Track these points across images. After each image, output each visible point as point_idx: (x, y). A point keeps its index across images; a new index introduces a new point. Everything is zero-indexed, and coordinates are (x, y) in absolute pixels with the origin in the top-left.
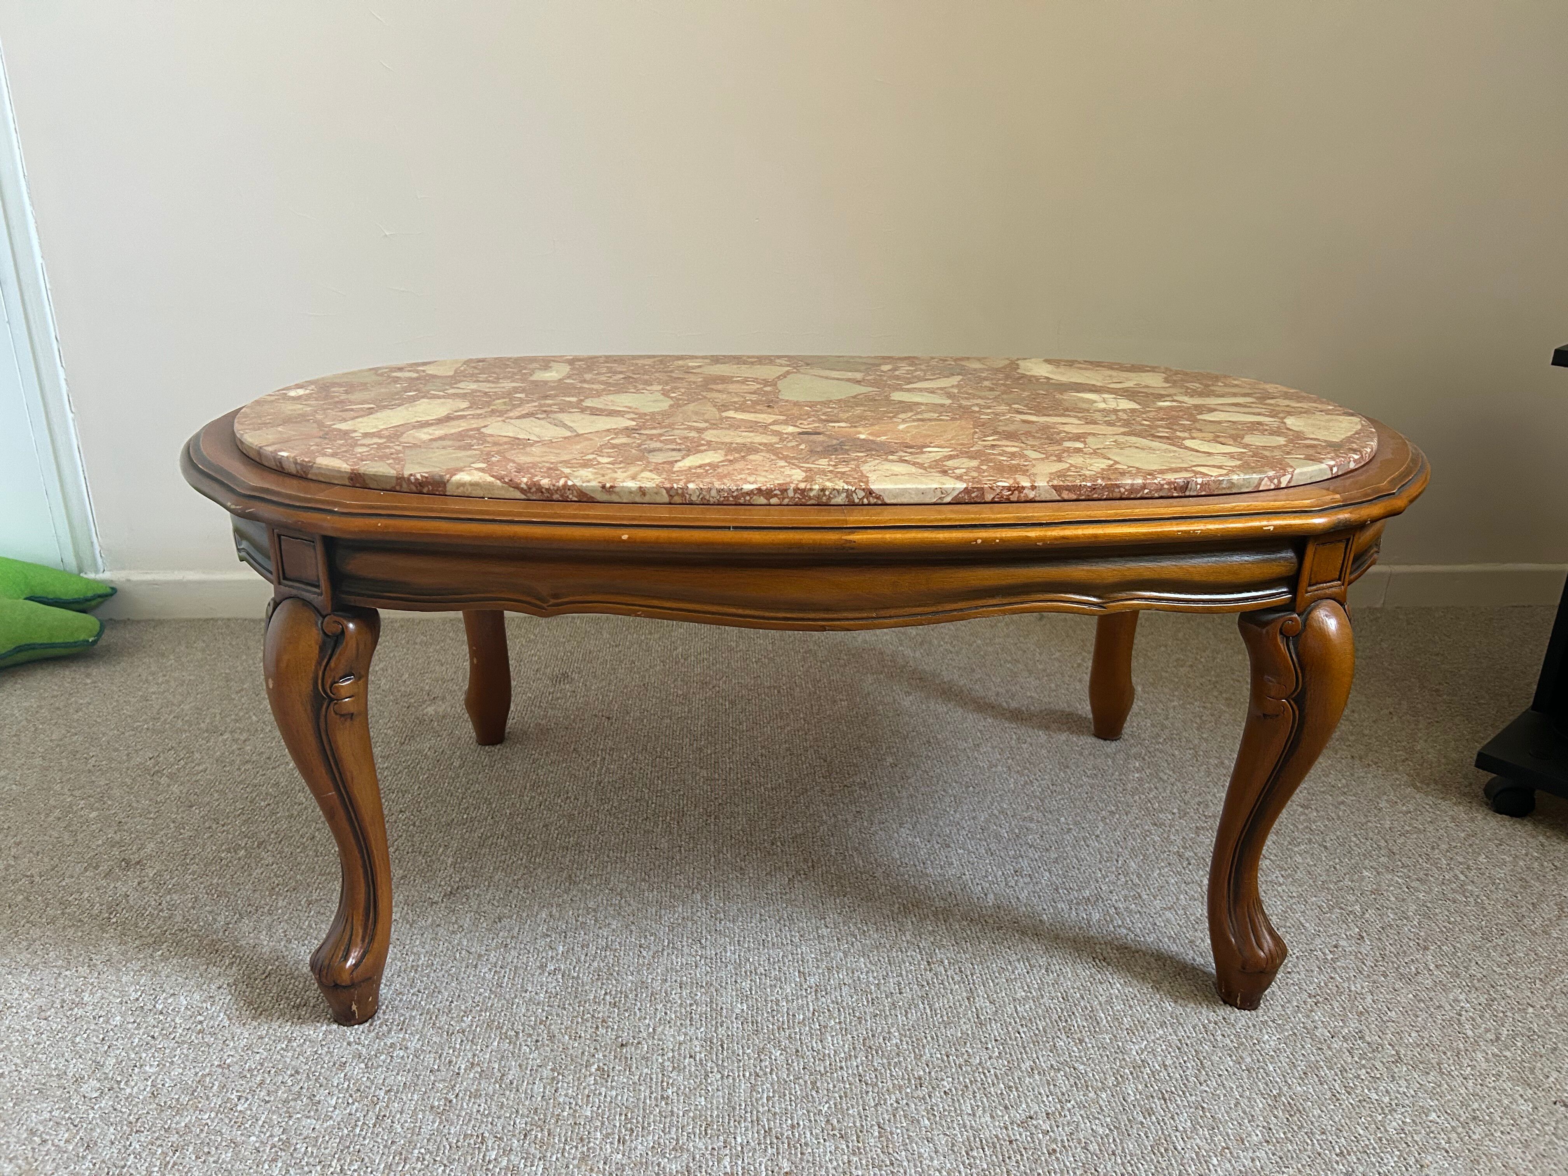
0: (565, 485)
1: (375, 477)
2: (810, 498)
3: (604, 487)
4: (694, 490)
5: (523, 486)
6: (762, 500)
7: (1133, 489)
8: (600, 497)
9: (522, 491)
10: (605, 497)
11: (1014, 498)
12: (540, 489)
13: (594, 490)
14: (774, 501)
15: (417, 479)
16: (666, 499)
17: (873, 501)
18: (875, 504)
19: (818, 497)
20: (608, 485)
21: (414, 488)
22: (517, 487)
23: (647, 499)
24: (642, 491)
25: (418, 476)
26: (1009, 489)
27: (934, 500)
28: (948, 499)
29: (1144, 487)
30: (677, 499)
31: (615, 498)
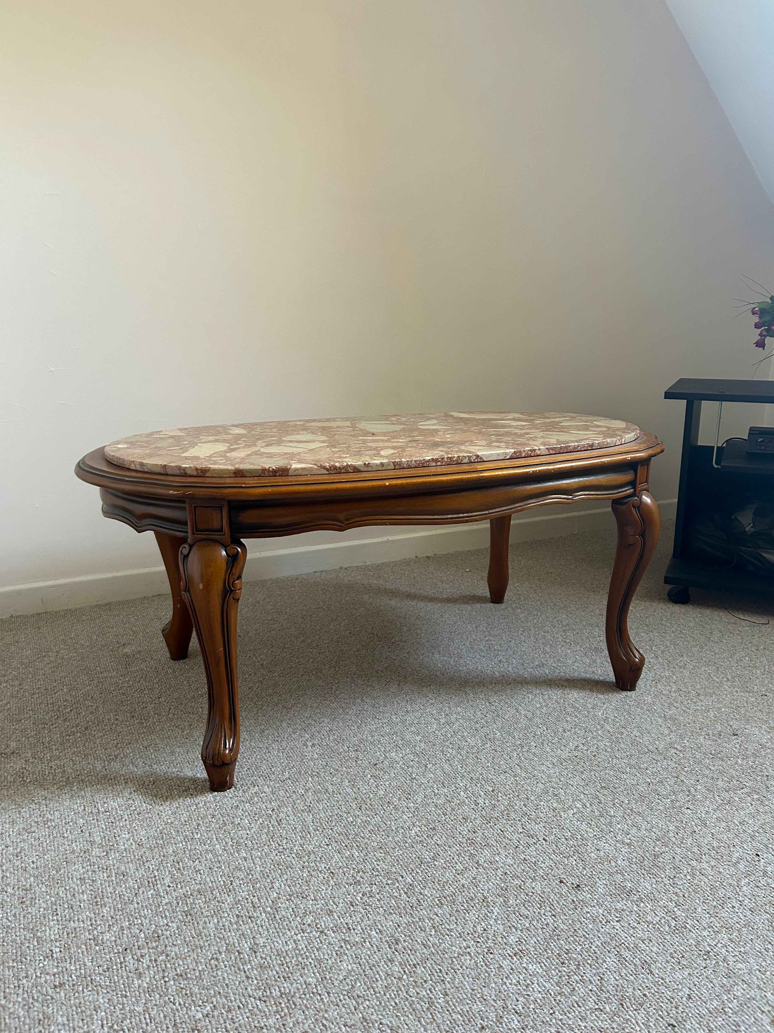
0: (347, 465)
1: (249, 471)
2: (454, 461)
3: (365, 464)
4: (405, 462)
5: (328, 467)
6: (434, 464)
7: (575, 447)
8: (362, 469)
9: (327, 470)
10: (366, 469)
11: (532, 455)
12: (335, 468)
13: (360, 466)
14: (439, 464)
15: (273, 469)
16: (393, 467)
17: (479, 460)
18: (480, 462)
19: (457, 460)
20: (367, 463)
21: (271, 474)
22: (324, 468)
23: (384, 468)
24: (382, 464)
25: (274, 468)
26: (530, 450)
27: (503, 458)
28: (508, 457)
29: (578, 446)
30: (397, 467)
31: (370, 469)
